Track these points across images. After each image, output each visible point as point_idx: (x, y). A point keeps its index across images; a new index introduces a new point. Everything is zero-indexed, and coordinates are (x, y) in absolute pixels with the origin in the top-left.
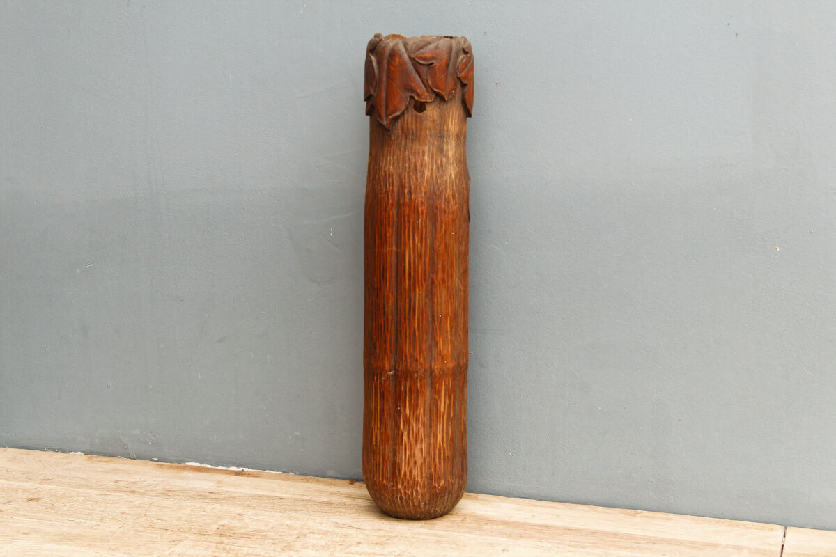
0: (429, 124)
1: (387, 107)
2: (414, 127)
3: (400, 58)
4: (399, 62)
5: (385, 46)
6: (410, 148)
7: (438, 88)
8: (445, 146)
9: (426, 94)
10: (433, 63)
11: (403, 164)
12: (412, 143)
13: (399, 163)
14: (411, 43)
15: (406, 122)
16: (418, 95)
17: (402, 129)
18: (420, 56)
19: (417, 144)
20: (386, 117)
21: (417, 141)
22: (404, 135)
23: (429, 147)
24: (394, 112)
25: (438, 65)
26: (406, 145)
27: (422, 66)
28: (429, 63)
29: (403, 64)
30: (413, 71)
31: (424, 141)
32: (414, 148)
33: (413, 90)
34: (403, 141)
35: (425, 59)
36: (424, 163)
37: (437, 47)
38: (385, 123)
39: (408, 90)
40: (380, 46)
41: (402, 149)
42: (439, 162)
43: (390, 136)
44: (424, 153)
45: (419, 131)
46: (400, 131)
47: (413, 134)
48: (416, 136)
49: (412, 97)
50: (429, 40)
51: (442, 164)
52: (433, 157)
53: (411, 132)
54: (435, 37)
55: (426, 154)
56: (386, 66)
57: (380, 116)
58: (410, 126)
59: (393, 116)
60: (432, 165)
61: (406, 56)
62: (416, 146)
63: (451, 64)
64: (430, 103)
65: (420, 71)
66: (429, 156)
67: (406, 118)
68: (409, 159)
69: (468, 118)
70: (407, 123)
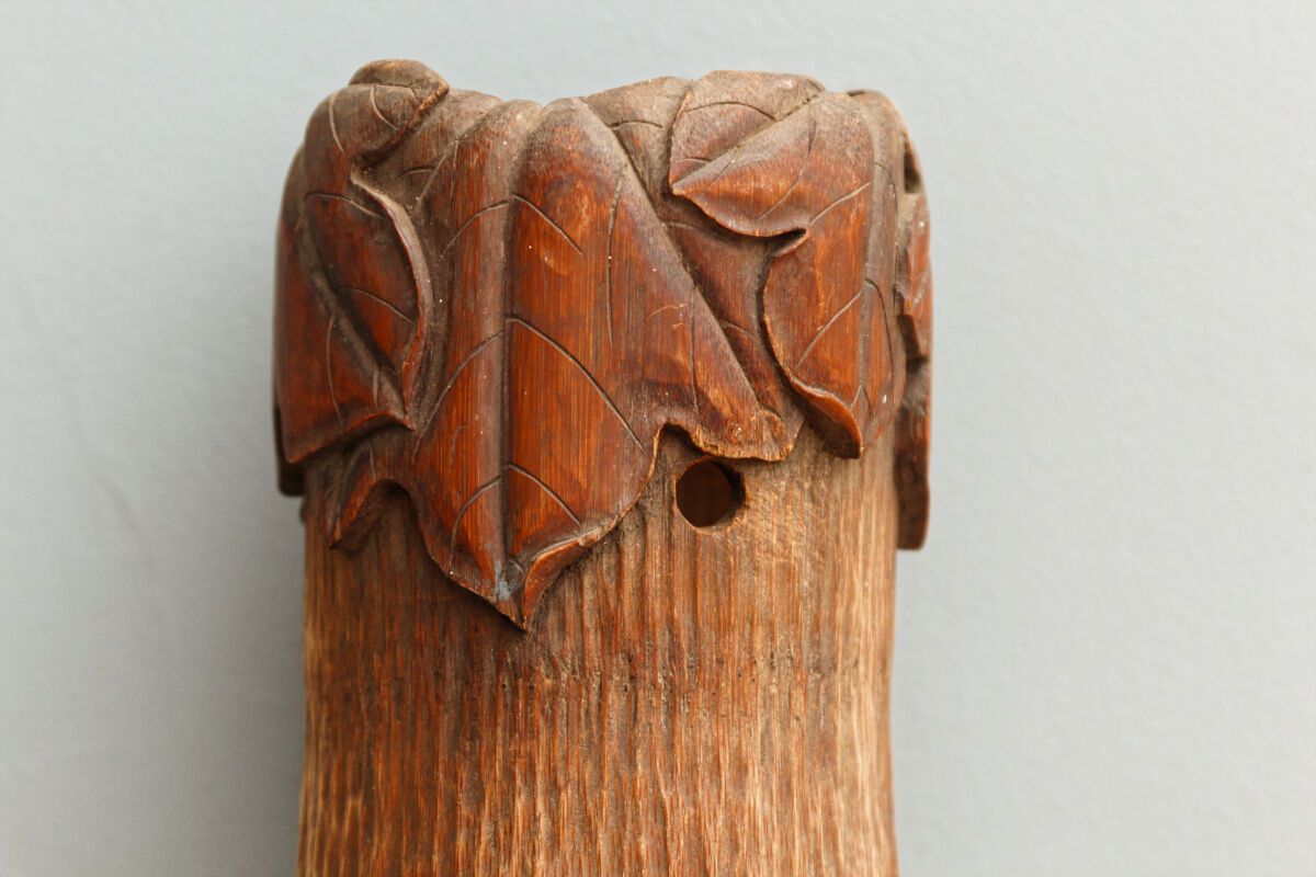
0: (763, 592)
1: (514, 496)
2: (681, 614)
3: (598, 201)
4: (600, 224)
5: (481, 129)
6: (659, 738)
7: (823, 380)
8: (840, 723)
9: (757, 414)
10: (797, 233)
11: (617, 843)
12: (672, 711)
13: (591, 836)
14: (655, 110)
15: (629, 584)
16: (714, 420)
17: (609, 625)
18: (726, 185)
19: (702, 716)
20: (510, 555)
21: (702, 696)
22: (620, 659)
23: (767, 731)
24: (565, 526)
25: (822, 243)
26: (633, 717)
27: (732, 252)
28: (779, 228)
29: (614, 238)
30: (682, 279)
31: (739, 697)
32: (684, 738)
33: (680, 391)
34: (616, 701)
35: (752, 205)
36: (743, 828)
37: (812, 140)
38: (502, 592)
39: (654, 386)
40: (443, 133)
41: (612, 747)
42: (817, 819)
43: (524, 672)
44: (741, 769)
45: (708, 634)
46: (593, 640)
47: (674, 655)
48: (697, 667)
49: (674, 434)
50: (761, 96)
51: (831, 832)
52: (787, 790)
53: (662, 639)
54: (789, 84)
55: (754, 778)
56: (495, 247)
57: (466, 551)
58: (656, 607)
59: (560, 546)
60: (787, 841)
61: (632, 190)
62: (699, 729)
63: (873, 238)
64: (775, 463)
65: (724, 279)
66: (766, 785)
67: (630, 562)
68: (659, 807)
69: (905, 558)
70: (641, 591)
